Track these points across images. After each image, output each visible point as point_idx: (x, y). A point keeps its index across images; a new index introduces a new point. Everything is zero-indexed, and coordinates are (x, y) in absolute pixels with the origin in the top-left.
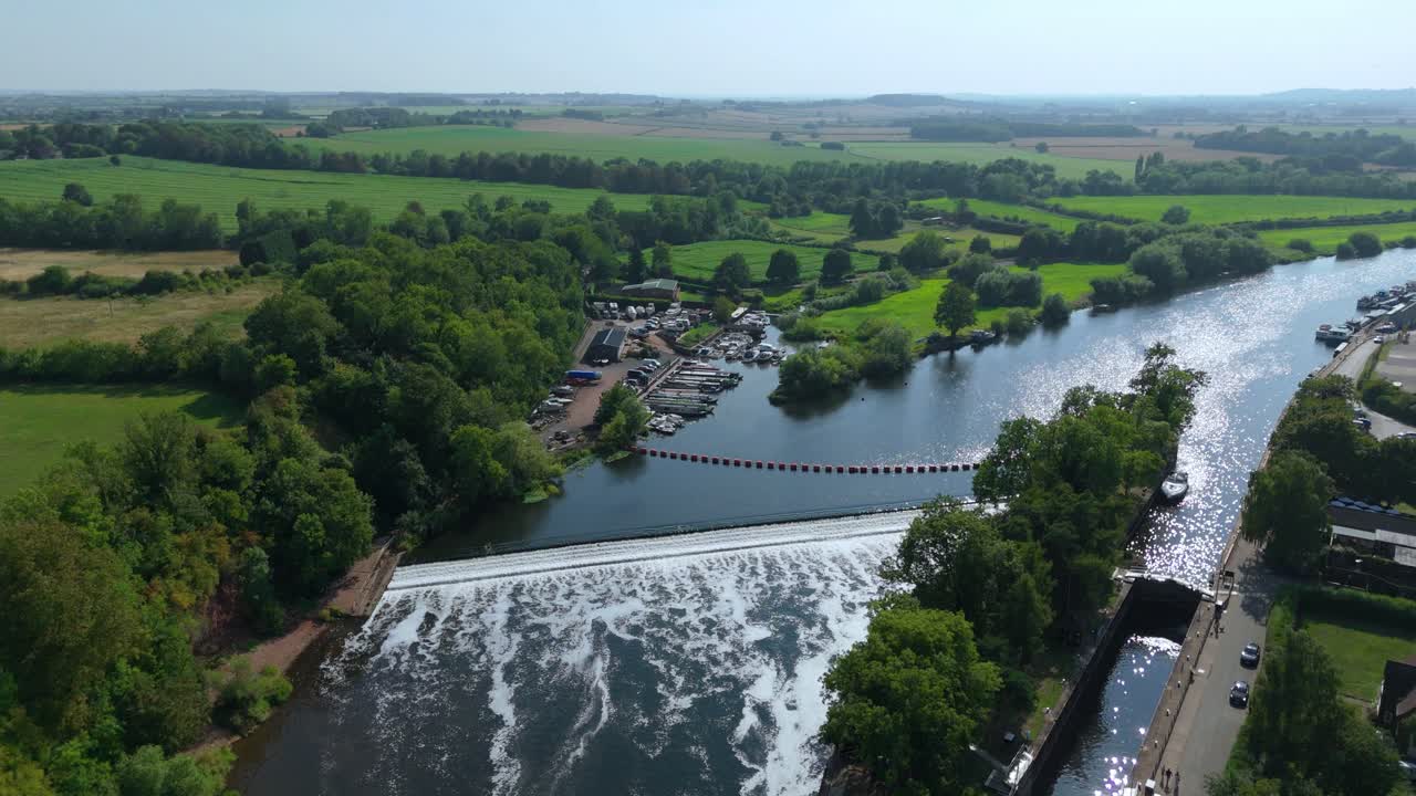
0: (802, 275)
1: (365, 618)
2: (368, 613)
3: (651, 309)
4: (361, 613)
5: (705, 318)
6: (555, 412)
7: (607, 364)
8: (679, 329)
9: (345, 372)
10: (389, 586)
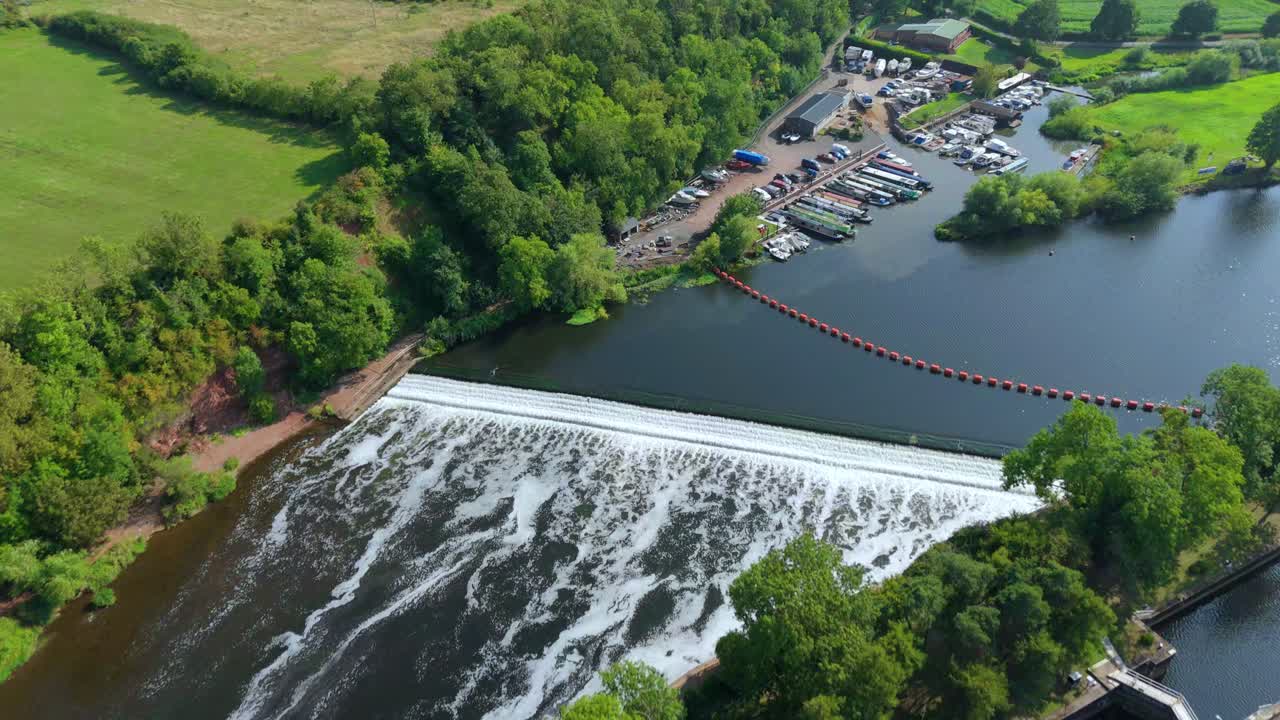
0: (1141, 28)
1: (348, 422)
2: (351, 419)
3: (906, 64)
4: (346, 417)
5: (955, 87)
6: (682, 205)
7: (796, 142)
8: (913, 102)
9: (441, 154)
10: (389, 392)
